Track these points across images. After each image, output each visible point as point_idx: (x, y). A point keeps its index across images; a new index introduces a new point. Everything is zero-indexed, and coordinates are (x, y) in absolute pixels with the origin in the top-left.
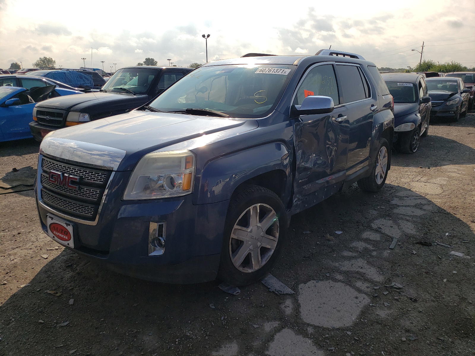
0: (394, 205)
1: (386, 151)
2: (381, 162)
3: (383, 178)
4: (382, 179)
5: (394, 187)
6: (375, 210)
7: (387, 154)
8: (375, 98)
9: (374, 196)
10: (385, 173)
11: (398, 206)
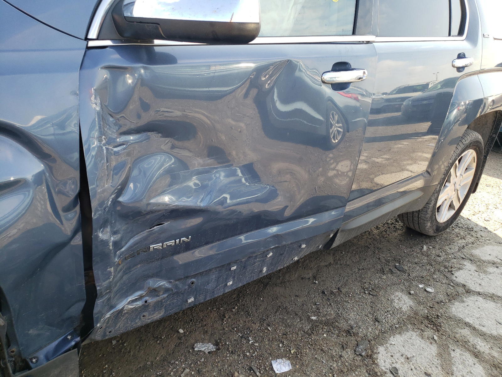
0: (458, 285)
1: (474, 158)
2: (456, 180)
3: (456, 209)
4: (453, 212)
5: (475, 229)
6: (410, 294)
7: (474, 165)
8: (473, 39)
9: (425, 247)
10: (461, 201)
11: (469, 292)
